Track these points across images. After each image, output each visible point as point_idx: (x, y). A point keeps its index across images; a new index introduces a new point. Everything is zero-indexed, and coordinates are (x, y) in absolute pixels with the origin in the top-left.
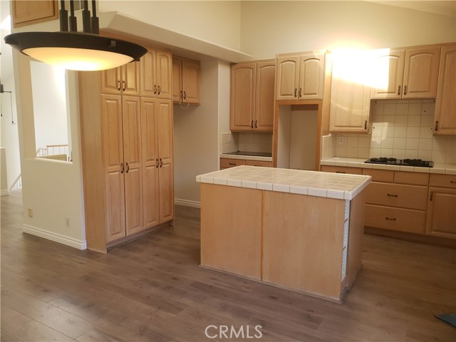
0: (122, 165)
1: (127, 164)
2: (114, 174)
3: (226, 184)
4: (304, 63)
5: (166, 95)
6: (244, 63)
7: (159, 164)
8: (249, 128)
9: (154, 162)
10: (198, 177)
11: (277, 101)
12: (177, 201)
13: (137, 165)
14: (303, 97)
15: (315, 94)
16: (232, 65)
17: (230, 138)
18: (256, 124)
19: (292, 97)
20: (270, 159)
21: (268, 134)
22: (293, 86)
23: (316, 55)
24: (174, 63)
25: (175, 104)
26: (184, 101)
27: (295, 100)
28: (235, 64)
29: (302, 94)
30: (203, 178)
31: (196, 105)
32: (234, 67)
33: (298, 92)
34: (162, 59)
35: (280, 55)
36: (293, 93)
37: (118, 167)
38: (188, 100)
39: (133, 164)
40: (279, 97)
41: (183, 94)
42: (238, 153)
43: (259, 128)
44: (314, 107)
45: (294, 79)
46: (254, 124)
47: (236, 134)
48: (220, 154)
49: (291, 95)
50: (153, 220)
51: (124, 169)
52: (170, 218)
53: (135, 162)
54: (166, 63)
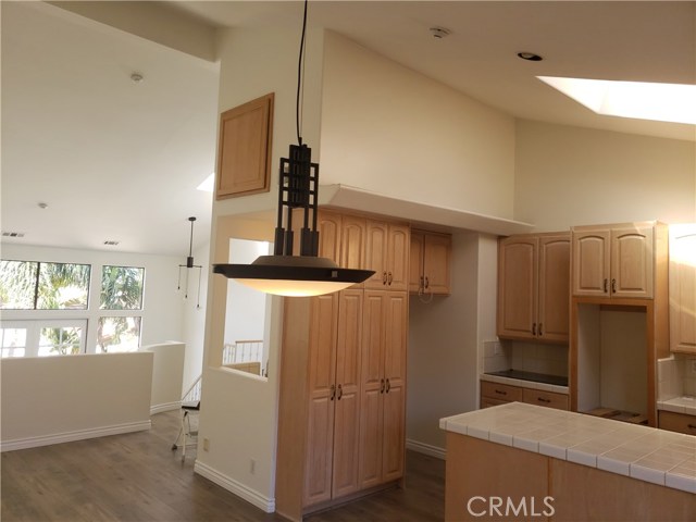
0: (333, 388)
1: (340, 387)
2: (320, 400)
3: (486, 438)
4: (617, 242)
5: (400, 286)
6: (518, 236)
7: (385, 387)
8: (530, 335)
9: (378, 385)
10: (442, 420)
11: (574, 296)
12: (411, 443)
13: (354, 388)
14: (619, 293)
15: (640, 289)
16: (500, 238)
17: (497, 347)
18: (540, 329)
19: (600, 292)
20: (565, 390)
21: (561, 347)
22: (601, 275)
23: (638, 229)
24: (413, 239)
25: (413, 296)
26: (426, 291)
27: (604, 298)
28: (505, 237)
29: (617, 288)
30: (451, 423)
31: (443, 296)
32: (503, 242)
33: (610, 285)
34: (397, 237)
35: (577, 228)
36: (601, 286)
37: (327, 391)
38: (433, 290)
39: (348, 387)
40: (578, 291)
41: (424, 282)
42: (510, 373)
43: (545, 336)
44: (640, 310)
45: (601, 266)
46: (536, 329)
47: (507, 343)
48: (479, 374)
49: (598, 289)
50: (373, 477)
51: (336, 394)
52: (397, 475)
53: (351, 384)
54: (401, 242)
